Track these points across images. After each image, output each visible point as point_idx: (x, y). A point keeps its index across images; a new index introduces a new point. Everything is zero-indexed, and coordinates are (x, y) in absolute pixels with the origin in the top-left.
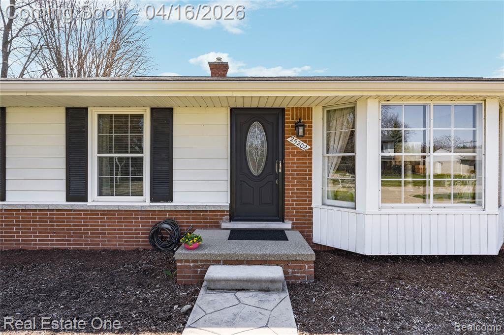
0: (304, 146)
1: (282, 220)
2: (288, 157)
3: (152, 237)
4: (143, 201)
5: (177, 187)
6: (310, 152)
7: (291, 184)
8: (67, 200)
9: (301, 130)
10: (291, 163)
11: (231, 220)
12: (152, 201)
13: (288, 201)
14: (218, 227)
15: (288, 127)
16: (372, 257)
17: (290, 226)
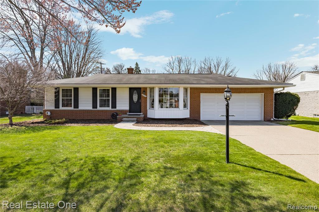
0: (145, 96)
1: (141, 113)
2: (142, 98)
3: (112, 116)
4: (110, 108)
5: (117, 105)
6: (147, 97)
7: (143, 104)
8: (93, 108)
9: (144, 93)
10: (142, 101)
11: (129, 113)
12: (112, 108)
13: (142, 108)
14: (126, 114)
15: (142, 92)
16: (157, 119)
17: (142, 114)
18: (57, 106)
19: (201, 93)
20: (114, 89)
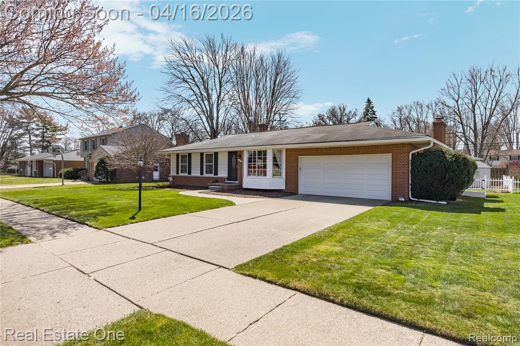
2: (238, 164)
5: (218, 172)
6: (242, 163)
8: (200, 175)
12: (214, 175)
13: (238, 176)
14: (225, 182)
17: (237, 182)
18: (178, 173)
19: (299, 157)
20: (216, 154)
